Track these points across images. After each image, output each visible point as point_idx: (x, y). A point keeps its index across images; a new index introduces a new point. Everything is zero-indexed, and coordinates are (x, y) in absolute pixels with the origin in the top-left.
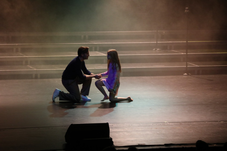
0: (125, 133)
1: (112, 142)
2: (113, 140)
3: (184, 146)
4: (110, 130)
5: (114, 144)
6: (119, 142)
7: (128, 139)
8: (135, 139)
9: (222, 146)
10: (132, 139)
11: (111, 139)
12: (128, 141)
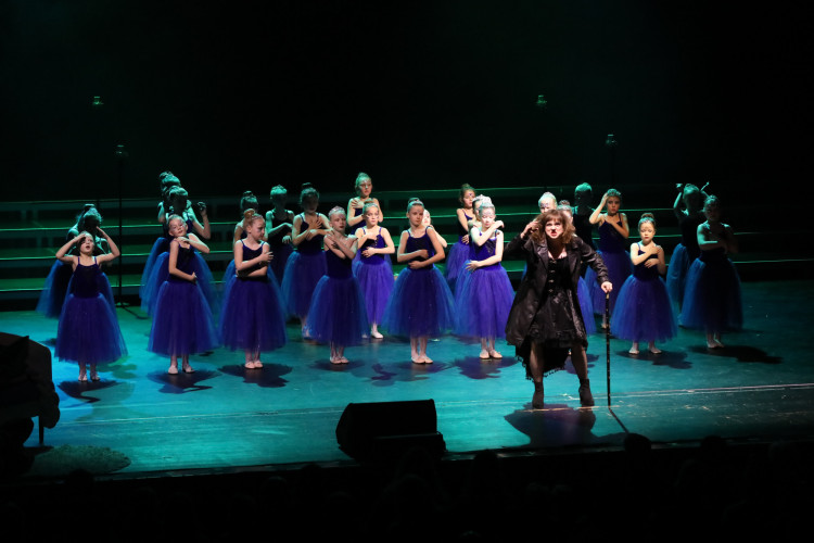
0: (473, 422)
1: (444, 443)
2: (445, 439)
3: (606, 450)
4: (439, 415)
5: (447, 447)
6: (459, 442)
7: (479, 435)
8: (496, 434)
9: (697, 445)
10: (490, 435)
11: (441, 436)
12: (481, 439)
